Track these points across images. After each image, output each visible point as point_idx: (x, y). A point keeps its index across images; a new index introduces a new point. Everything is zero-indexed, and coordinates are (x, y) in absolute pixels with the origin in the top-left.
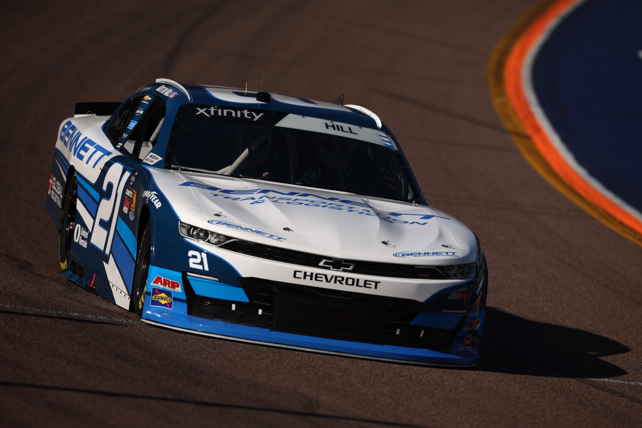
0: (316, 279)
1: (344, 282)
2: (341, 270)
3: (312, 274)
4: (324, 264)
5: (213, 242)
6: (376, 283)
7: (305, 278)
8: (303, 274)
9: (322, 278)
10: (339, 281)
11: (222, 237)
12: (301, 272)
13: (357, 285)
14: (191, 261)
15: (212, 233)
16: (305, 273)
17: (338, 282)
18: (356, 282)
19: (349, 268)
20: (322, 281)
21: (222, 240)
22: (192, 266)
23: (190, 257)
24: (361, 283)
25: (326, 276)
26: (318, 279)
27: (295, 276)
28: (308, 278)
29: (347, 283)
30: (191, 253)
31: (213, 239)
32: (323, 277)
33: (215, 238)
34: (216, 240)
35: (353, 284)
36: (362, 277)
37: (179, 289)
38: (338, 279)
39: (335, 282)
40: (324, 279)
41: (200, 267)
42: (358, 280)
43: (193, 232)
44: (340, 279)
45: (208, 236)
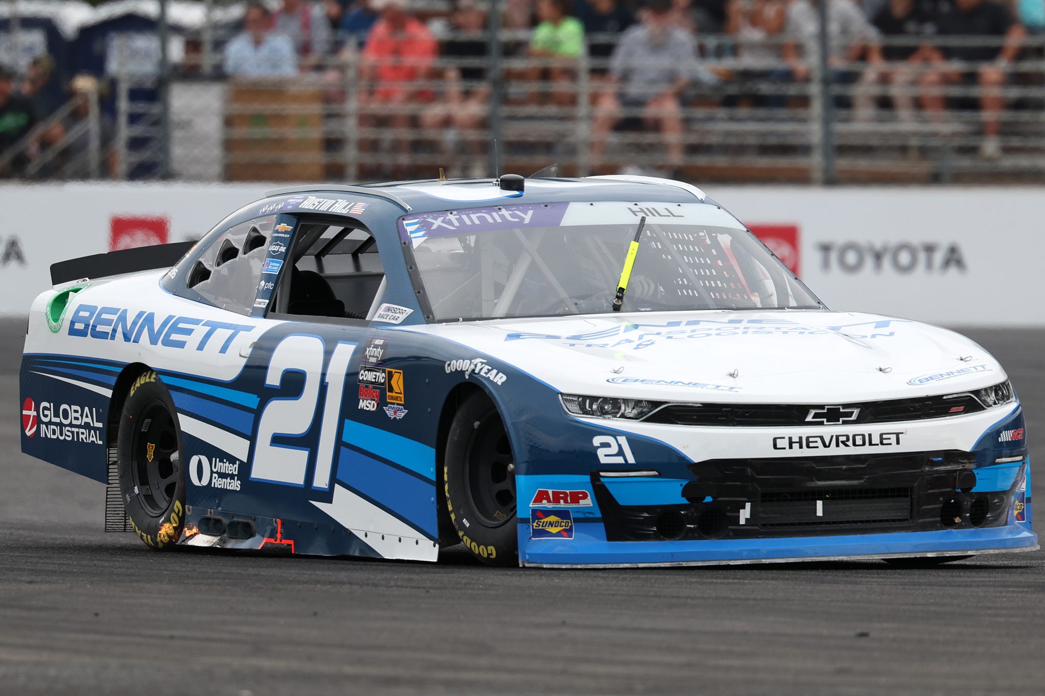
0: (808, 447)
1: (850, 443)
2: (841, 422)
3: (801, 438)
4: (813, 418)
5: (631, 415)
6: (898, 434)
7: (791, 447)
8: (786, 441)
9: (816, 442)
10: (843, 442)
11: (644, 404)
12: (784, 438)
13: (871, 444)
14: (601, 452)
15: (626, 401)
16: (790, 438)
17: (840, 444)
18: (867, 440)
19: (851, 417)
20: (817, 447)
21: (645, 410)
22: (603, 460)
23: (598, 447)
24: (876, 440)
25: (822, 438)
26: (811, 445)
27: (775, 447)
28: (796, 446)
29: (854, 444)
30: (597, 441)
31: (630, 411)
32: (818, 439)
33: (634, 408)
34: (635, 411)
35: (864, 444)
36: (875, 429)
37: (588, 502)
38: (841, 439)
39: (838, 445)
40: (820, 444)
41: (620, 460)
42: (870, 435)
43: (591, 406)
44: (844, 439)
45: (620, 408)
